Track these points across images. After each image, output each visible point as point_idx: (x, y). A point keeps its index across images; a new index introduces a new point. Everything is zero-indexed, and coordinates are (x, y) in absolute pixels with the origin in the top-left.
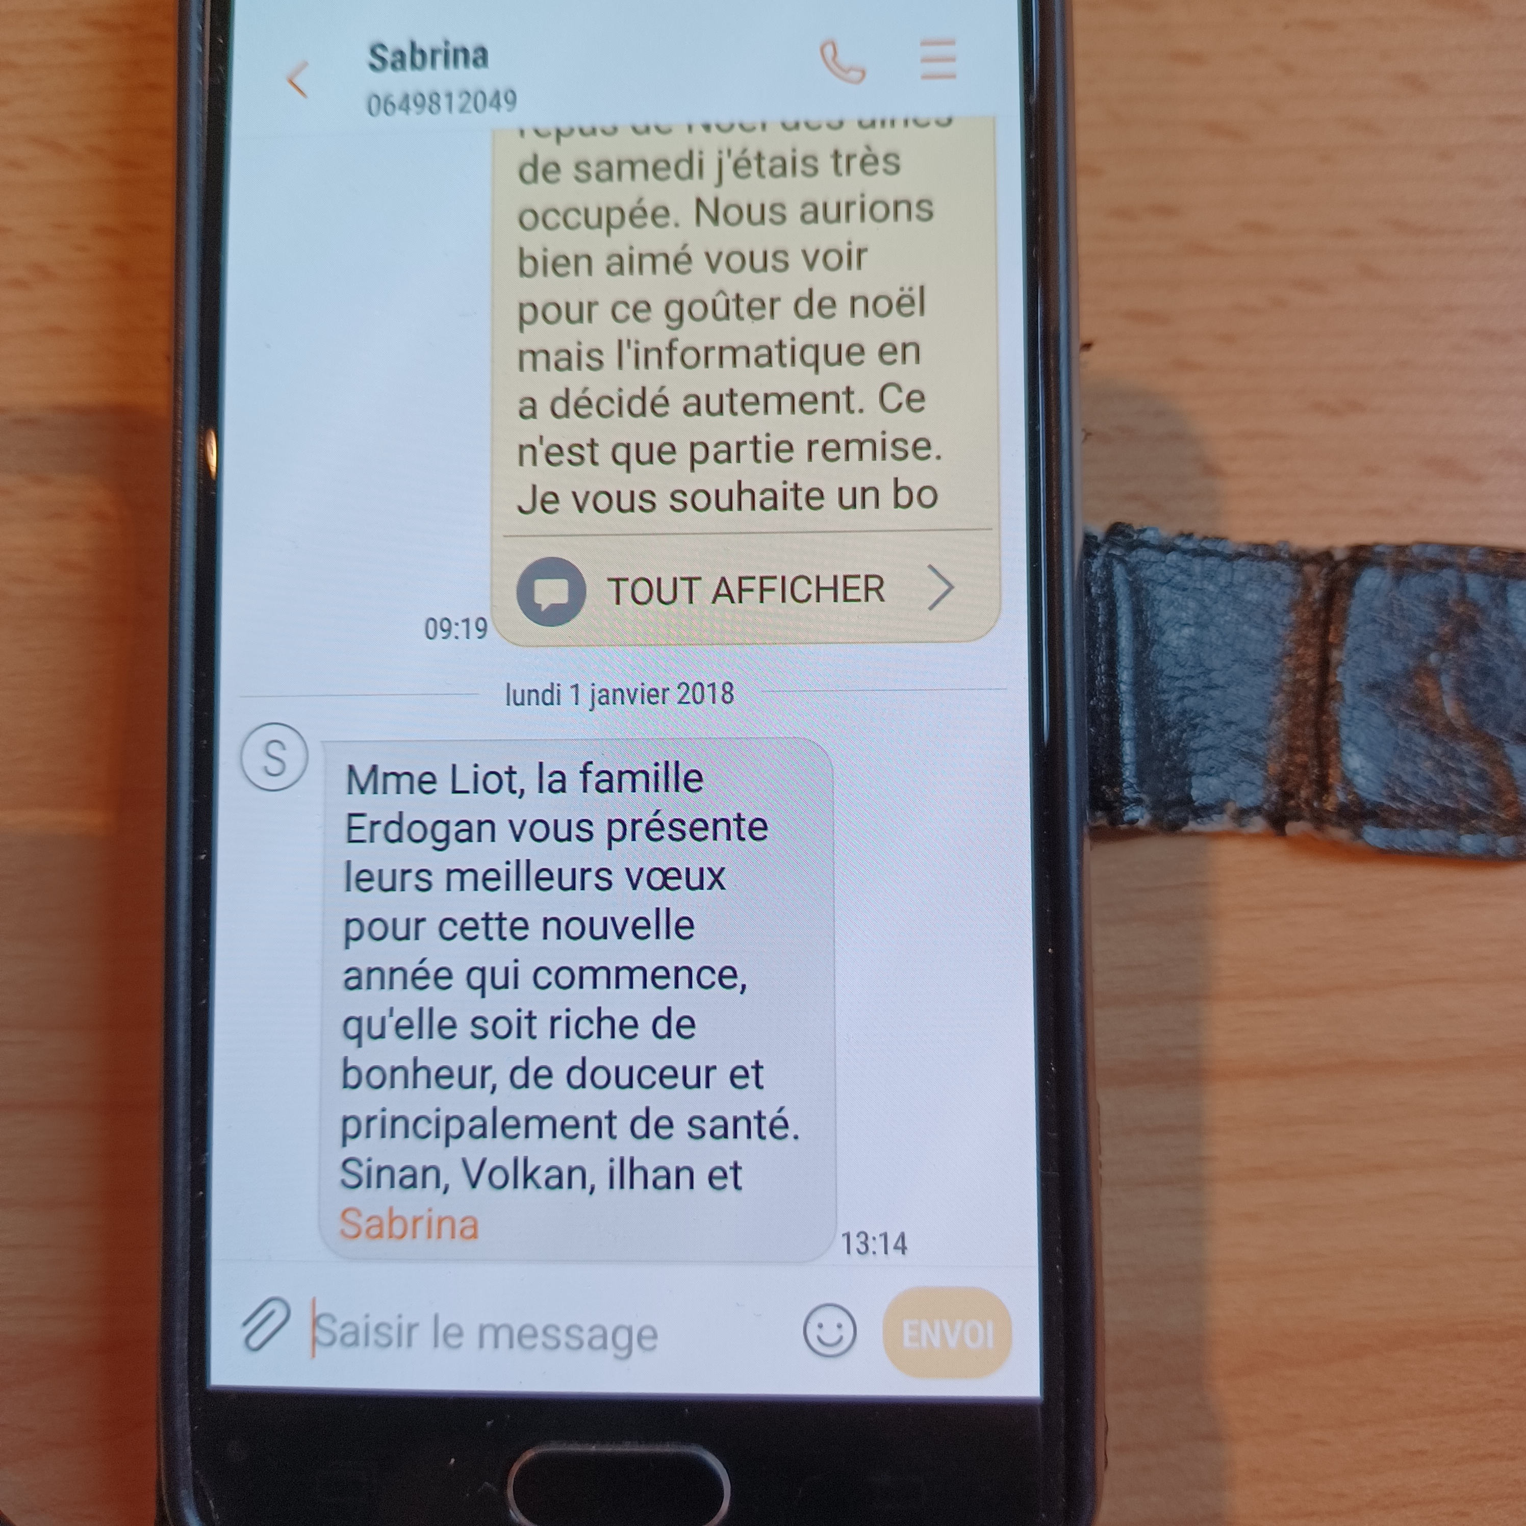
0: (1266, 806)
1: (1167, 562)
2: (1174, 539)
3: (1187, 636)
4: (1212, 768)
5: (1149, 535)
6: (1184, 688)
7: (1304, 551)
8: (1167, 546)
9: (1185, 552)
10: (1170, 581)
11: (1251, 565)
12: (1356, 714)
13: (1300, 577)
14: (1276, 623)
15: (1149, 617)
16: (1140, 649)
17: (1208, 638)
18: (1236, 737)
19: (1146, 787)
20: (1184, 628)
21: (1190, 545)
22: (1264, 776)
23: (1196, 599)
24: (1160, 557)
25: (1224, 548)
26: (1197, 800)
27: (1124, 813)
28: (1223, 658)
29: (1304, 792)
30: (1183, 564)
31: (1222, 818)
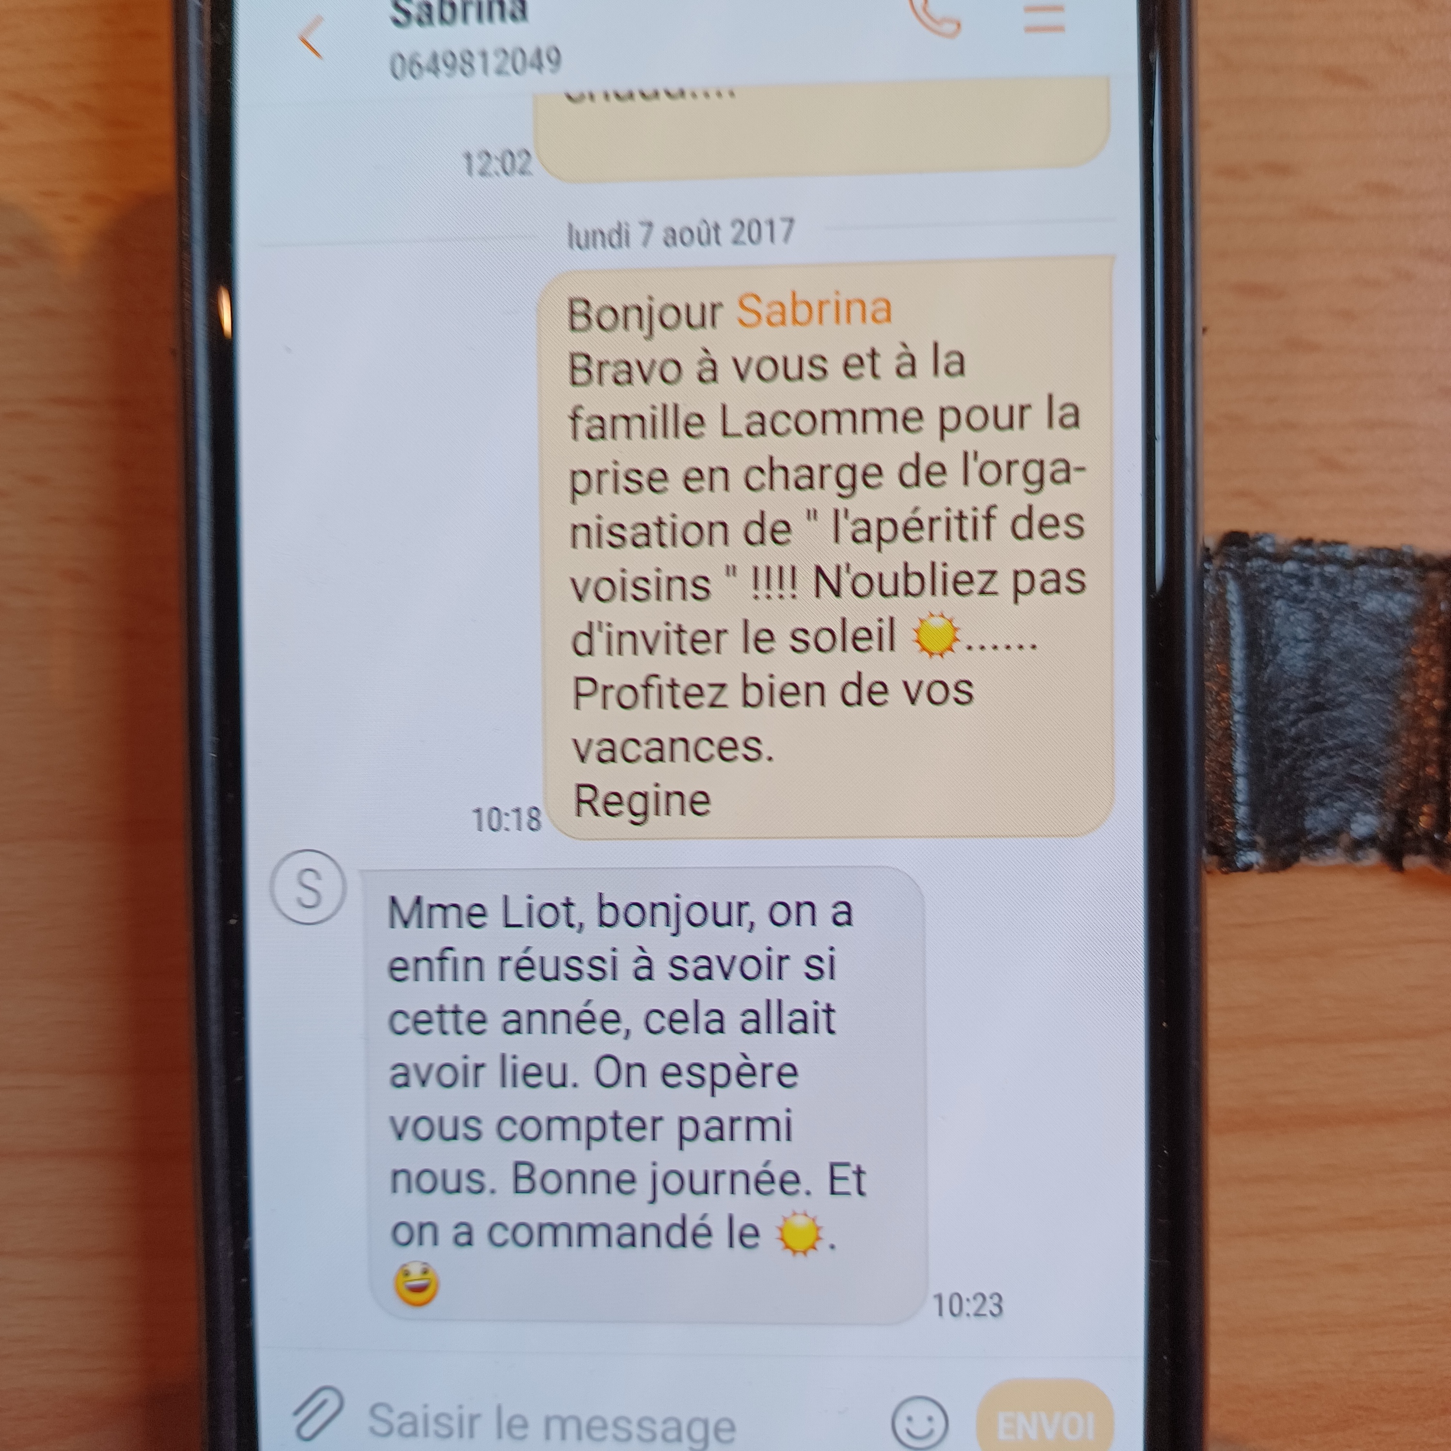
1: (1283, 572)
2: (1290, 545)
3: (1304, 653)
4: (1326, 797)
5: (1264, 543)
8: (1284, 554)
9: (1302, 559)
10: (1286, 593)
11: (1373, 572)
13: (1424, 585)
15: (1263, 636)
16: (1254, 672)
17: (1325, 654)
18: (1352, 762)
19: (1260, 827)
20: (1300, 644)
21: (1309, 551)
22: (1380, 804)
23: (1314, 612)
24: (1277, 567)
25: (1343, 553)
26: (1310, 833)
27: (1237, 858)
28: (1340, 675)
29: (1424, 822)
30: (1301, 574)
31: (1335, 850)
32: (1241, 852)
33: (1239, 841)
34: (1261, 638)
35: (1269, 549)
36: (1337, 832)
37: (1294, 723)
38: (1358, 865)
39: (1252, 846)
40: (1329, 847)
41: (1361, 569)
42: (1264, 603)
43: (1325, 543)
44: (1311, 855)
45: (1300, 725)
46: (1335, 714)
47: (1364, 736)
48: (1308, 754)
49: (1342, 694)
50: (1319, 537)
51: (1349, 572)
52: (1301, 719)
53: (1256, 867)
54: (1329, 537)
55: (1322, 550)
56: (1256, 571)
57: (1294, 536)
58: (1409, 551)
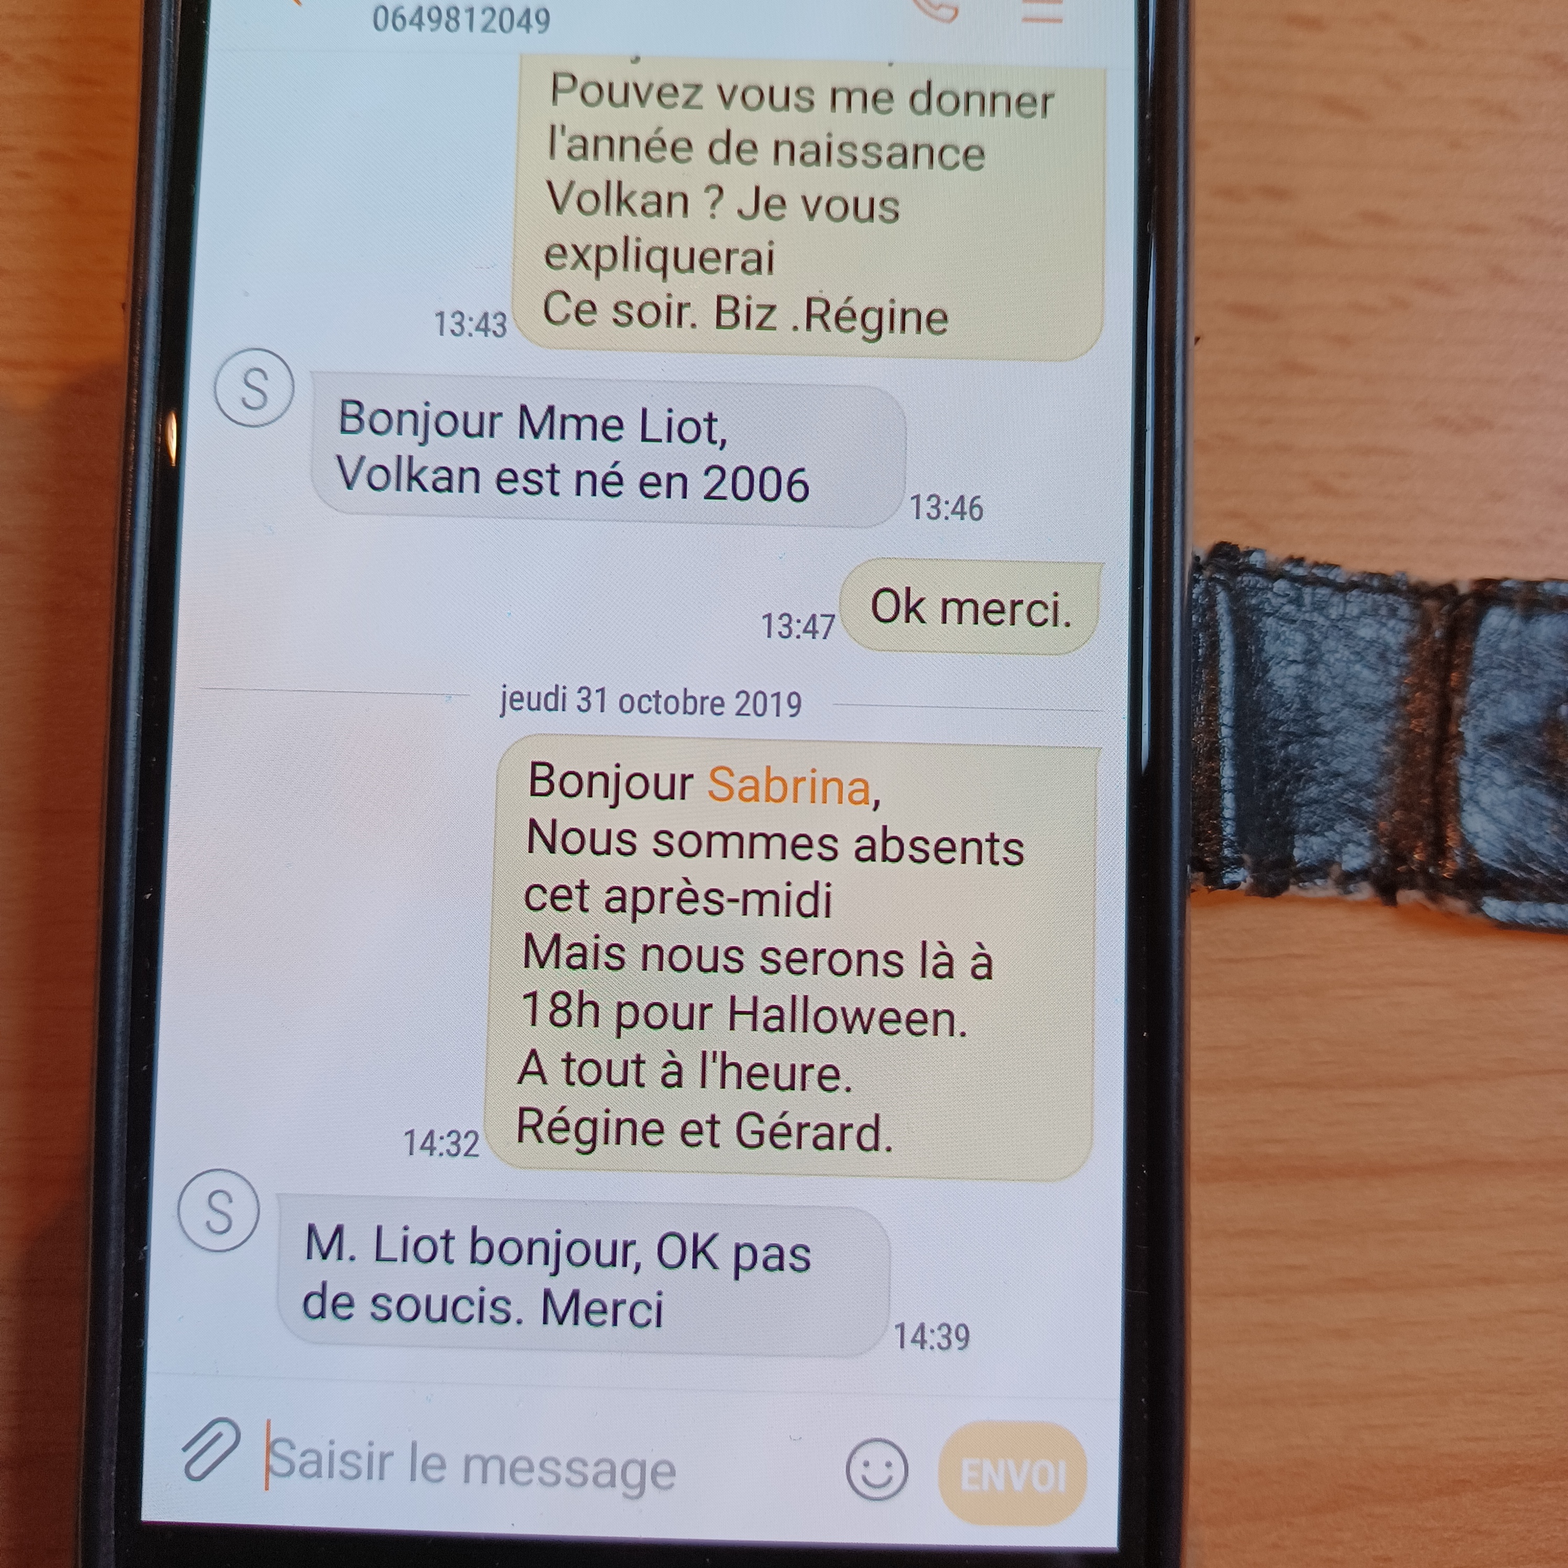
0: (1374, 870)
1: (1274, 590)
2: (1282, 564)
3: (1295, 675)
4: (1317, 825)
5: (1255, 559)
6: (1288, 733)
7: (1424, 584)
8: (1275, 571)
9: (1294, 579)
10: (1277, 611)
11: (1366, 597)
12: (1479, 769)
13: (1418, 613)
14: (1390, 663)
15: (1253, 652)
16: (1243, 688)
17: (1316, 677)
18: (1344, 791)
19: (1247, 845)
20: (1291, 665)
21: (1300, 571)
22: (1373, 836)
23: (1305, 633)
24: (1267, 584)
25: (1336, 576)
26: (1299, 862)
27: (1224, 874)
28: (1331, 701)
29: (1418, 856)
30: (1292, 594)
31: (1326, 882)
32: (1228, 870)
33: (1226, 858)
34: (1250, 654)
35: (1260, 565)
36: (1328, 862)
38: (1350, 898)
39: (1239, 863)
40: (1321, 878)
41: (1354, 592)
42: (1255, 619)
43: (1317, 565)
44: (1301, 884)
45: (1290, 748)
46: (1325, 740)
48: (1298, 779)
49: (1333, 720)
50: (1310, 558)
51: (1341, 595)
53: (1243, 886)
54: (1322, 560)
55: (1314, 571)
56: (1247, 586)
57: (1285, 554)
58: (1403, 578)
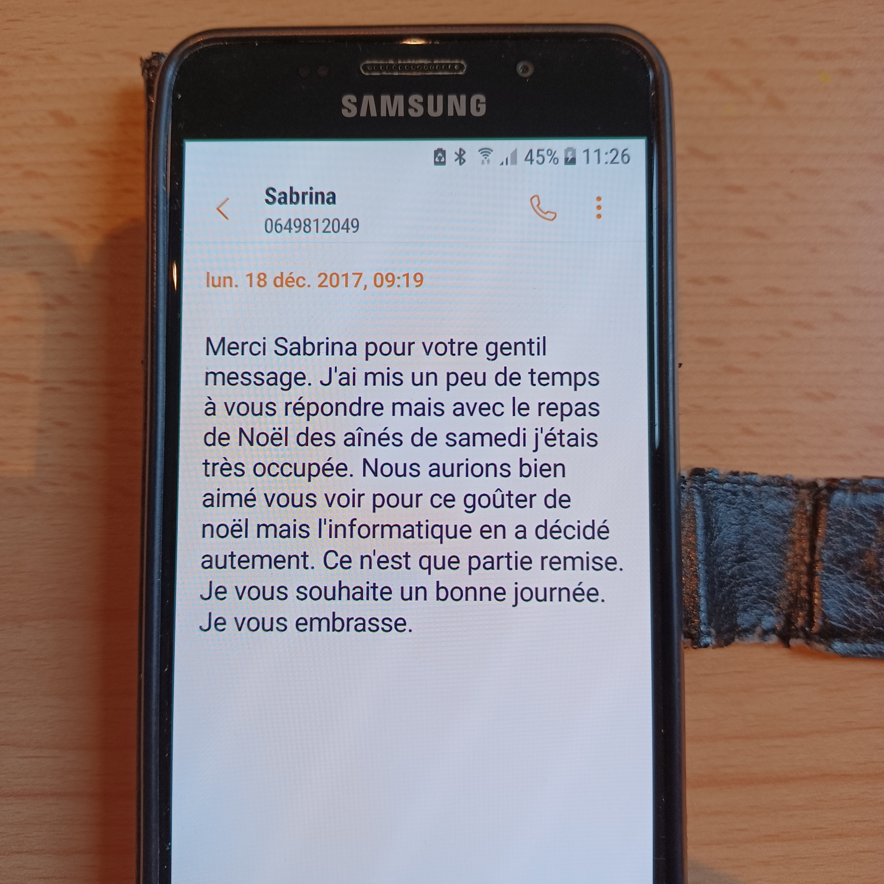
0: (778, 628)
1: (724, 488)
2: (727, 475)
3: (735, 531)
4: (748, 607)
7: (801, 481)
8: (724, 479)
9: (733, 482)
10: (725, 499)
11: (771, 489)
13: (798, 496)
15: (714, 522)
16: (709, 541)
17: (746, 531)
18: (762, 589)
19: (712, 624)
20: (732, 527)
21: (736, 478)
22: (778, 611)
23: (740, 509)
24: (720, 486)
25: (755, 479)
26: (740, 626)
27: (701, 640)
28: (754, 543)
29: (800, 622)
30: (733, 490)
31: (753, 636)
32: (703, 638)
33: (701, 632)
34: (713, 524)
35: (716, 477)
36: (754, 626)
37: (730, 568)
38: (766, 643)
39: (709, 634)
40: (751, 634)
41: (765, 487)
42: (714, 505)
43: (746, 474)
44: (741, 638)
45: (734, 569)
46: (752, 563)
47: (768, 575)
48: (738, 585)
49: (755, 553)
50: (742, 470)
51: (758, 488)
52: (734, 566)
53: (710, 645)
54: (748, 470)
55: (744, 477)
56: (709, 488)
57: (729, 470)
58: (790, 478)
